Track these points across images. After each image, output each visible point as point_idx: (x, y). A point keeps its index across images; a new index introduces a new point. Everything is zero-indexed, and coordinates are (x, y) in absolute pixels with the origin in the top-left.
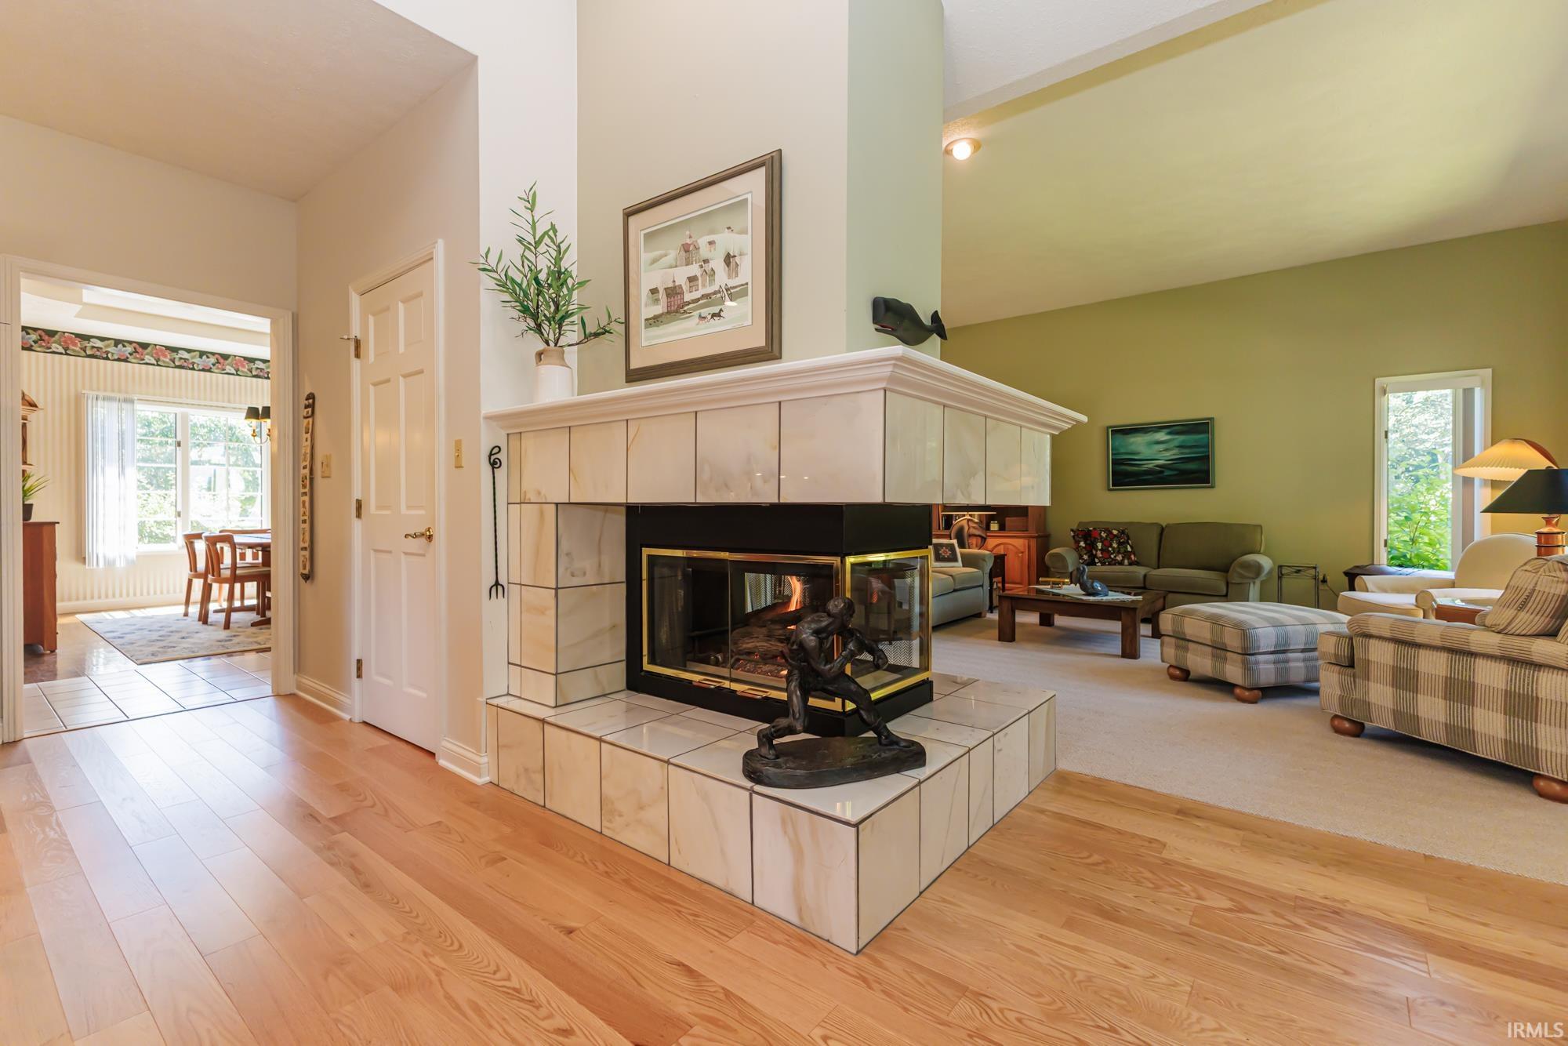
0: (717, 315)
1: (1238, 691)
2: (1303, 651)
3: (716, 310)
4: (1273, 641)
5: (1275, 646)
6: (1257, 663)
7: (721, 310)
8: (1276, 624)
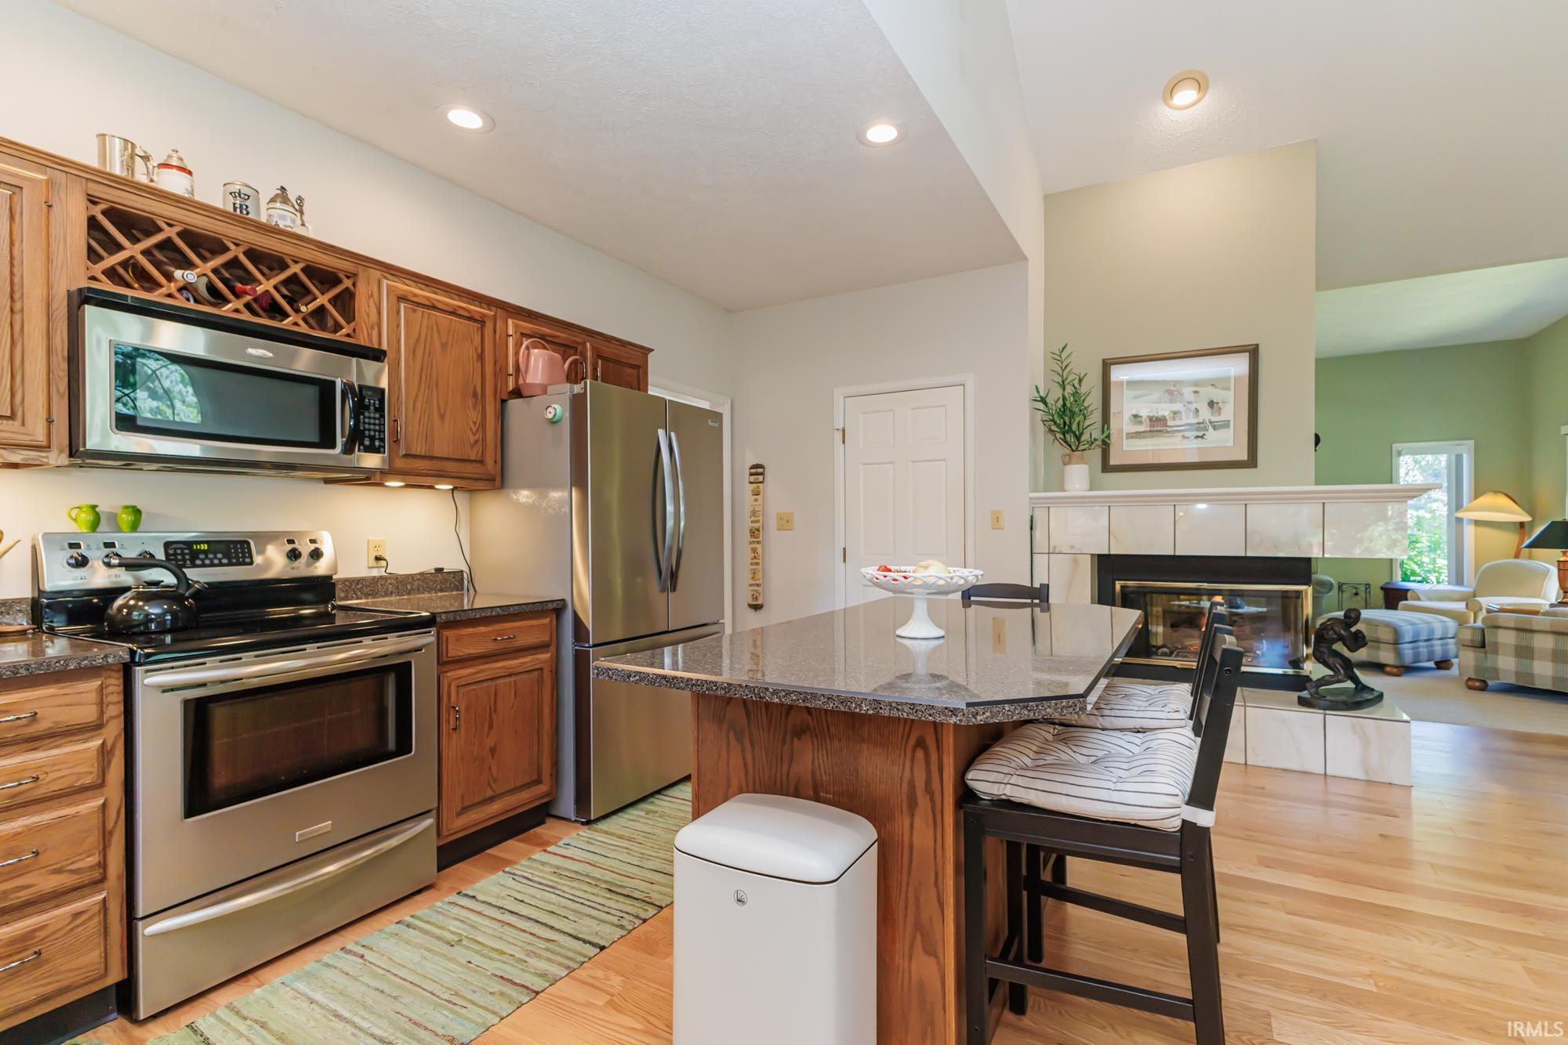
0: (1202, 437)
1: (1388, 669)
2: (1441, 639)
3: (1200, 434)
4: (1411, 634)
5: (1413, 638)
6: (1403, 649)
7: (1204, 435)
8: (1412, 624)
